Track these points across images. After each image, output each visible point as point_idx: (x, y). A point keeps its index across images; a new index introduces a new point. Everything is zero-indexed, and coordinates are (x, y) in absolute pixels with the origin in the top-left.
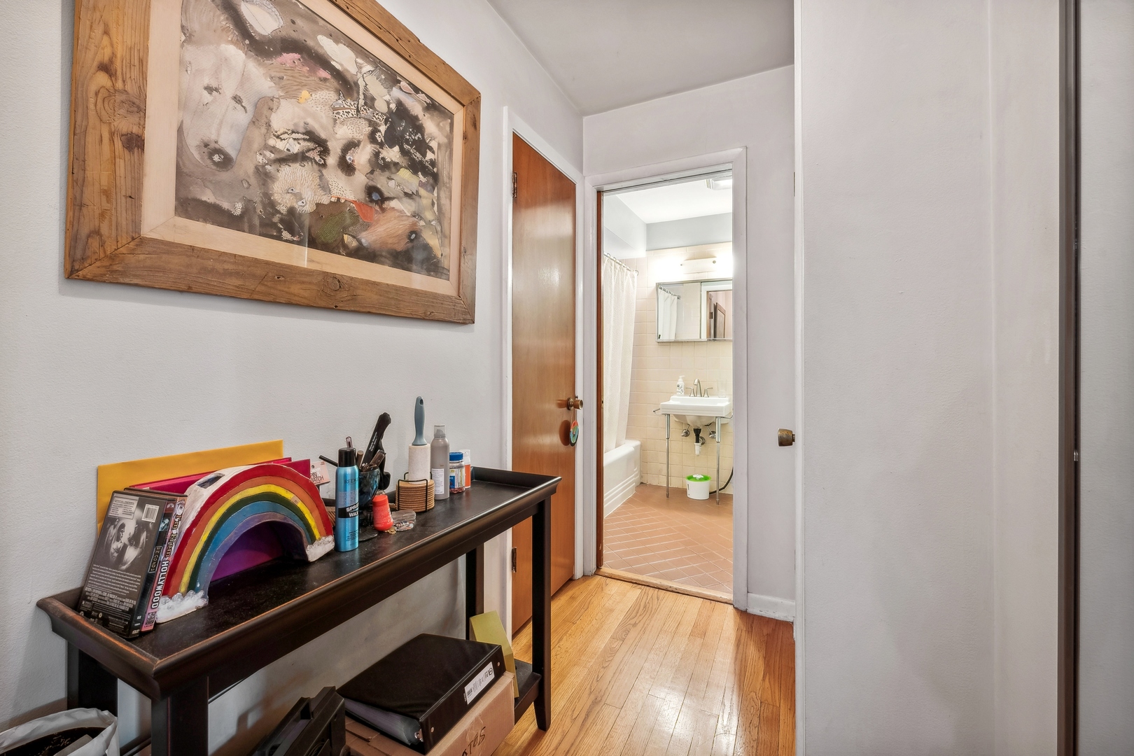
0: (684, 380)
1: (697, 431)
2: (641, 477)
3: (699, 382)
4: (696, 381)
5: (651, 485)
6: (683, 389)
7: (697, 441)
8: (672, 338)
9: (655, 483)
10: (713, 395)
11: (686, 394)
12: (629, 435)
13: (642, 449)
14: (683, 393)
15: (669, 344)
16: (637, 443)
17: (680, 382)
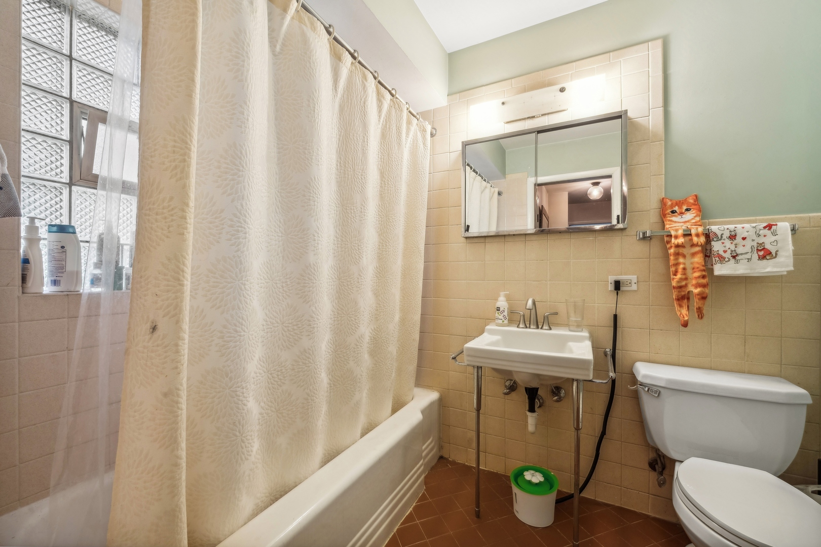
0: (508, 298)
1: (532, 393)
2: (441, 448)
3: (534, 303)
4: (530, 302)
5: (454, 463)
6: (506, 313)
7: (532, 409)
8: (493, 230)
9: (461, 460)
10: (558, 325)
11: (511, 321)
12: (420, 381)
13: (442, 404)
14: (506, 322)
15: (482, 240)
16: (433, 396)
17: (502, 303)
